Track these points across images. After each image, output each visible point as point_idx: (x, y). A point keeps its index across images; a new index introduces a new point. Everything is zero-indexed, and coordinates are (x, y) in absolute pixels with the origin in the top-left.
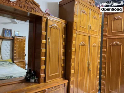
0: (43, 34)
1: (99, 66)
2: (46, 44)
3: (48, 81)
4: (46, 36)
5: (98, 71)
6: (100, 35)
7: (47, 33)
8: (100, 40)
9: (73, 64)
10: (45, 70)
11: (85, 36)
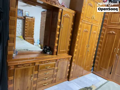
0: (58, 21)
1: (95, 49)
2: (60, 29)
3: (58, 55)
4: (60, 23)
5: (95, 53)
6: (101, 24)
7: (61, 21)
8: (100, 28)
9: (76, 45)
10: (57, 47)
11: (88, 25)
